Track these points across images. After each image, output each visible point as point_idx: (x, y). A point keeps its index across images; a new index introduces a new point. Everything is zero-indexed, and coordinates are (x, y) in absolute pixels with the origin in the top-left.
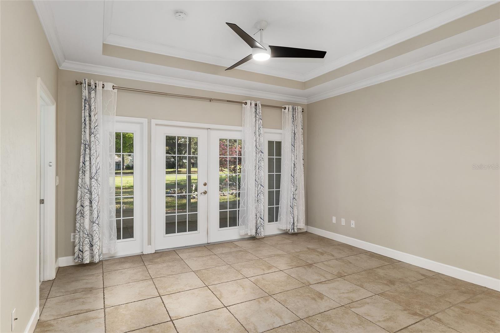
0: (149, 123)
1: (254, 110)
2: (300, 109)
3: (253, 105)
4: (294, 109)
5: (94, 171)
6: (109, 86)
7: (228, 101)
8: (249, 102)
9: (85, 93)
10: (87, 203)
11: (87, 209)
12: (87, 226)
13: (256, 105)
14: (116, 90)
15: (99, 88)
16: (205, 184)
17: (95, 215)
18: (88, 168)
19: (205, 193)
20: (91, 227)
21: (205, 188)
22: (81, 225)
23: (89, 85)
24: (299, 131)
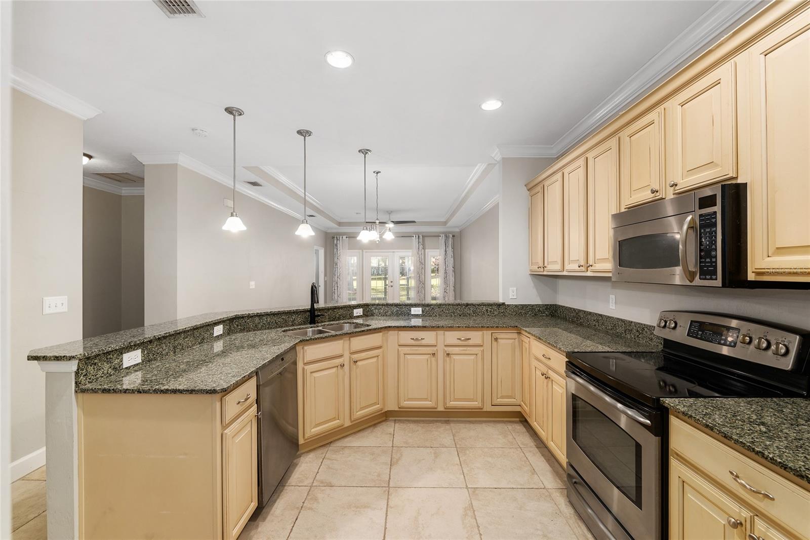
0: (363, 251)
1: (417, 239)
2: (451, 236)
3: (417, 237)
4: (447, 237)
5: (338, 275)
6: (344, 237)
7: (402, 237)
8: (414, 236)
9: (335, 242)
10: (336, 288)
11: (336, 290)
12: (336, 298)
13: (419, 237)
14: (348, 239)
15: (341, 238)
16: (392, 282)
17: (339, 293)
18: (336, 273)
19: (392, 286)
20: (338, 298)
21: (392, 284)
22: (334, 297)
23: (337, 237)
24: (450, 250)
